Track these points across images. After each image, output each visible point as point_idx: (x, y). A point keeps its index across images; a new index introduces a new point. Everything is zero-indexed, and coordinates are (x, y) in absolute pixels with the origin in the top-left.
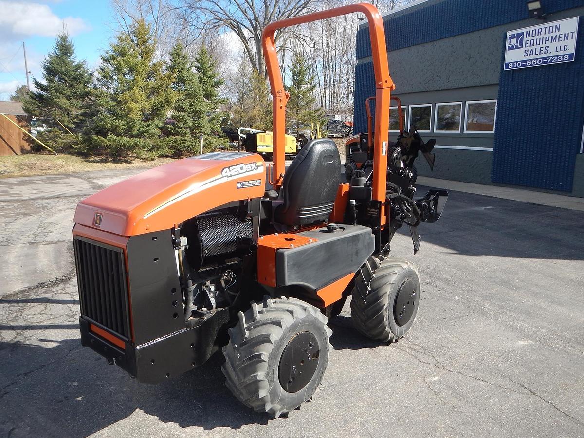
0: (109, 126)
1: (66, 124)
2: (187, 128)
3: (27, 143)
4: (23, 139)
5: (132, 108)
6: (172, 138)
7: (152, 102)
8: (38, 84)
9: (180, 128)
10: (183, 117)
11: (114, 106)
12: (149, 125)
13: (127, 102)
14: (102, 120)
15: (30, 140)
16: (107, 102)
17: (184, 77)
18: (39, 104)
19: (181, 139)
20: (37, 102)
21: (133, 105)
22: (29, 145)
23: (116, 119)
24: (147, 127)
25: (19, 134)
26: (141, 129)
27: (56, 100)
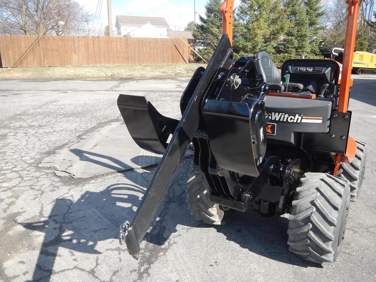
0: (241, 46)
1: (215, 44)
2: (294, 48)
3: (192, 56)
4: (190, 54)
5: (257, 34)
6: (282, 54)
7: (271, 29)
8: (202, 19)
9: (288, 48)
10: (291, 40)
11: (246, 32)
12: (267, 46)
13: (254, 29)
14: (237, 42)
15: (194, 55)
16: (242, 30)
17: (296, 11)
18: (201, 32)
19: (288, 56)
20: (200, 31)
21: (258, 31)
22: (193, 58)
23: (246, 42)
24: (266, 47)
25: (189, 51)
26: (262, 48)
27: (211, 29)
